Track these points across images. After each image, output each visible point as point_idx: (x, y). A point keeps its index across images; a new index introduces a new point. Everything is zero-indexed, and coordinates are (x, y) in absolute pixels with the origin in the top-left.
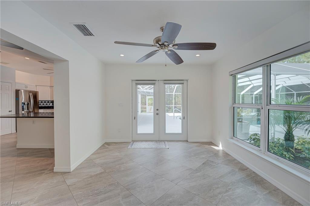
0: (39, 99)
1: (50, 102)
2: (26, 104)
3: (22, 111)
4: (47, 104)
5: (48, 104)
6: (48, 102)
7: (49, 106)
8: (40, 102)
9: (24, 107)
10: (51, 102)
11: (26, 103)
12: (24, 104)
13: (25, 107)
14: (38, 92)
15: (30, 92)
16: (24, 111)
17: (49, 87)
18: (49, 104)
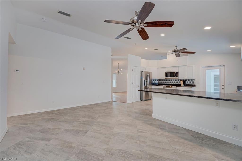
0: (152, 78)
3: (144, 86)
5: (155, 82)
7: (156, 83)
8: (152, 80)
10: (157, 80)
11: (146, 81)
14: (151, 73)
15: (148, 73)
17: (156, 69)
18: (156, 82)
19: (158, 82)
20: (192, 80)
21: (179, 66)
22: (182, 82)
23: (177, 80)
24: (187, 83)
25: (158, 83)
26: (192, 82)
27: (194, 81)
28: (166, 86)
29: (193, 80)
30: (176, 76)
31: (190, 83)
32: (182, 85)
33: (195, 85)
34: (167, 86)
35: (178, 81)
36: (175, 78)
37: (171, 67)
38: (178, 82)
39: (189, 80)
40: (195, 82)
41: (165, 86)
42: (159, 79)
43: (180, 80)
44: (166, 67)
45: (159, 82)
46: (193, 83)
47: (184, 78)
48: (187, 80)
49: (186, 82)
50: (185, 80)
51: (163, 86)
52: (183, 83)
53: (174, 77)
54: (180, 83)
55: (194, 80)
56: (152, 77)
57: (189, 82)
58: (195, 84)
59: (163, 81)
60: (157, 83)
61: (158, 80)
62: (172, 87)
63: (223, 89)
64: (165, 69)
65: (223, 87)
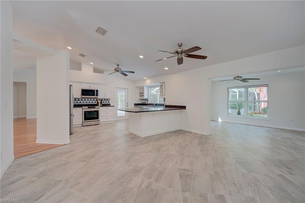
21: (99, 84)
22: (99, 101)
23: (96, 99)
24: (103, 102)
26: (107, 101)
28: (87, 107)
30: (97, 95)
31: (106, 102)
33: (110, 104)
37: (89, 84)
38: (96, 101)
40: (110, 101)
41: (85, 107)
43: (98, 99)
44: (81, 82)
46: (109, 102)
48: (103, 100)
51: (83, 107)
53: (94, 96)
55: (109, 99)
57: (105, 101)
59: (79, 100)
62: (95, 107)
63: (127, 106)
64: (81, 84)
65: (127, 105)
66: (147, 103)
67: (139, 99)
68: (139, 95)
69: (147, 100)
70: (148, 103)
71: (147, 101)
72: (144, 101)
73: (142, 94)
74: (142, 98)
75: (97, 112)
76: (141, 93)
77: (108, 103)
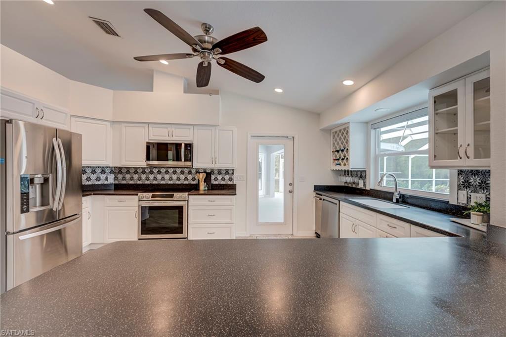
0: (85, 162)
1: (108, 170)
2: (36, 181)
3: (22, 212)
4: (98, 179)
5: (103, 177)
6: (103, 172)
7: (106, 183)
9: (31, 196)
10: (112, 172)
11: (38, 179)
12: (32, 181)
13: (35, 193)
15: (56, 133)
16: (28, 210)
17: (108, 124)
18: (106, 179)
19: (116, 179)
20: (227, 172)
21: (196, 125)
22: (202, 176)
23: (186, 171)
24: (216, 179)
25: (117, 182)
26: (227, 177)
27: (233, 173)
28: (150, 194)
29: (231, 172)
31: (223, 179)
32: (203, 186)
33: (236, 185)
34: (153, 196)
35: (190, 173)
36: (182, 163)
37: (169, 126)
38: (190, 177)
39: (220, 172)
40: (235, 177)
41: (145, 194)
42: (120, 168)
43: (194, 171)
44: (148, 123)
45: (120, 176)
46: (231, 179)
47: (209, 166)
48: (216, 172)
49: (213, 177)
50: (210, 171)
51: (136, 197)
52: (205, 180)
53: (181, 161)
54: (194, 179)
55: (233, 170)
56: (83, 158)
57: (220, 177)
58: (234, 183)
60: (111, 180)
61: (117, 171)
62: (172, 196)
63: (290, 192)
64: (147, 129)
65: (290, 188)
66: (361, 186)
67: (333, 170)
68: (331, 157)
69: (362, 174)
70: (368, 188)
71: (361, 177)
72: (349, 179)
73: (341, 153)
74: (342, 168)
75: (180, 209)
76: (338, 151)
77: (230, 183)
